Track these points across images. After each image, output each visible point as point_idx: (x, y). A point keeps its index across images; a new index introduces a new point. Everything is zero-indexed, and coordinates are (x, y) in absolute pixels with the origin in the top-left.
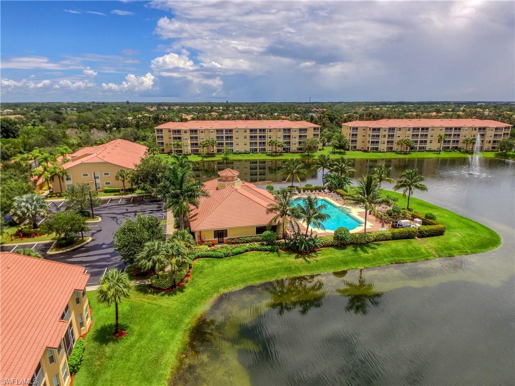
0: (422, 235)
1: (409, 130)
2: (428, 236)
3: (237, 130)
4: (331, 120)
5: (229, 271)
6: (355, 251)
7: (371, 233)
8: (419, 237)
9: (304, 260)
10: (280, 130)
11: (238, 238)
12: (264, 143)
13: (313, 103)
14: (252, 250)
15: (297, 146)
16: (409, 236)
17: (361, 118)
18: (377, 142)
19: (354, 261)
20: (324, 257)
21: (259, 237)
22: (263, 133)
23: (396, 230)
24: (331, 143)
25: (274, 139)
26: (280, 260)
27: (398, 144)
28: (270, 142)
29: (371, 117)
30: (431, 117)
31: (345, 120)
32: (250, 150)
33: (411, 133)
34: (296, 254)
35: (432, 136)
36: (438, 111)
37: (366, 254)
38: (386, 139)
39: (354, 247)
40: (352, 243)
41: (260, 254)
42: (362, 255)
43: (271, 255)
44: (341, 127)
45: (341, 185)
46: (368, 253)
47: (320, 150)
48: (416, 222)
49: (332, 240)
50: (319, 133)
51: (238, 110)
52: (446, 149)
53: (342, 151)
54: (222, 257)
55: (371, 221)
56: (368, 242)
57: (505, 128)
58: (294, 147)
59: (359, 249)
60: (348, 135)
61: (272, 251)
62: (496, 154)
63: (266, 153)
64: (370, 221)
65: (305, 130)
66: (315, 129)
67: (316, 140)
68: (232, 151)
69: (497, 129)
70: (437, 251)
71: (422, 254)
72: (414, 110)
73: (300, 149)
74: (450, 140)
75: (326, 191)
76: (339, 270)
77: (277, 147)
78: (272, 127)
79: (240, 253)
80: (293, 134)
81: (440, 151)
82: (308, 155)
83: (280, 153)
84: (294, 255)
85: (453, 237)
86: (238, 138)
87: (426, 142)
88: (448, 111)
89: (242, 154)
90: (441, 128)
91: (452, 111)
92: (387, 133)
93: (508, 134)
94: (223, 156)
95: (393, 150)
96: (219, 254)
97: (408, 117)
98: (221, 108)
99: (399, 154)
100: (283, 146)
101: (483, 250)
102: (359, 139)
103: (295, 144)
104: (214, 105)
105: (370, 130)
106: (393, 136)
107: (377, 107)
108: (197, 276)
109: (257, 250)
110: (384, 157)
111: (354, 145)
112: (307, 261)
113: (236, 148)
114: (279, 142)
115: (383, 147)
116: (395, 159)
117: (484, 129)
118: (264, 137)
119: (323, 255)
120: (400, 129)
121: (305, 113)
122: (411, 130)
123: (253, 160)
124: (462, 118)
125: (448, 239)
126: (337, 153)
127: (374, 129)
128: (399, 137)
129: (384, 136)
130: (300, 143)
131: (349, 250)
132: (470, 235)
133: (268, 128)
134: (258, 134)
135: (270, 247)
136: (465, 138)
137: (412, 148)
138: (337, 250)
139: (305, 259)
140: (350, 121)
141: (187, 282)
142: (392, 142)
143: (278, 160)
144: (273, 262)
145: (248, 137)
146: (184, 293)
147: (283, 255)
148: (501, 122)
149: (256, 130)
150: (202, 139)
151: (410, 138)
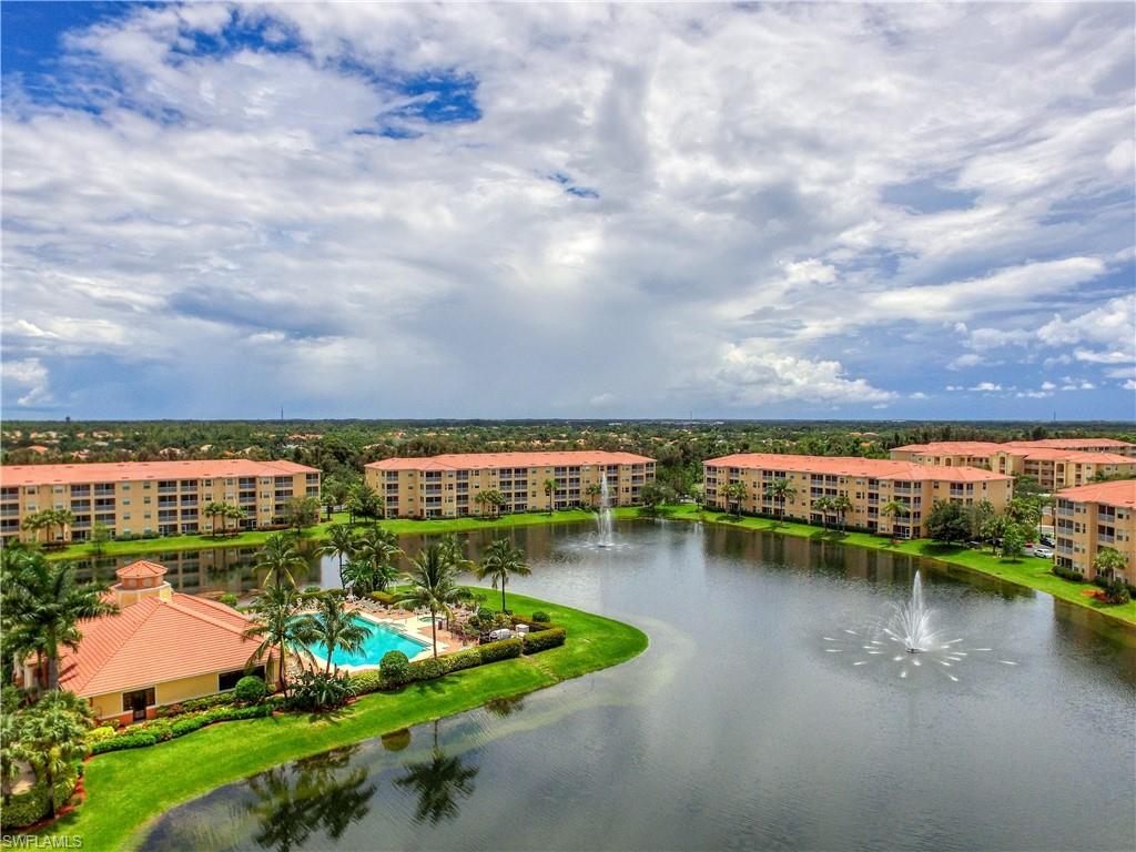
0: (531, 648)
1: (494, 474)
2: (540, 650)
3: (126, 485)
4: (341, 456)
5: (173, 766)
6: (422, 691)
7: (445, 656)
8: (526, 653)
9: (328, 724)
10: (230, 481)
11: (181, 704)
12: (194, 512)
13: (291, 422)
14: (217, 720)
15: (272, 514)
16: (509, 653)
17: (402, 452)
18: (439, 499)
19: (421, 710)
20: (367, 710)
21: (226, 694)
22: (192, 490)
23: (487, 647)
24: (343, 507)
25: (217, 501)
26: (279, 730)
27: (477, 501)
28: (209, 509)
29: (422, 450)
30: (531, 449)
31: (370, 457)
32: (160, 530)
33: (497, 479)
34: (311, 715)
35: (534, 484)
36: (544, 439)
37: (441, 695)
38: (454, 493)
39: (418, 685)
40: (415, 681)
41: (237, 725)
42: (435, 697)
43: (258, 724)
44: (362, 471)
45: (378, 584)
46: (444, 692)
47: (323, 521)
48: (520, 630)
49: (377, 678)
50: (319, 485)
51: (105, 439)
52: (561, 506)
53: (369, 520)
54: (151, 744)
55: (444, 640)
56: (442, 675)
57: (647, 465)
58: (265, 517)
59: (428, 688)
60: (380, 486)
61: (259, 715)
62: (640, 510)
63: (200, 534)
64: (441, 640)
65: (289, 479)
66: (309, 476)
67: (312, 500)
68: (114, 533)
69: (634, 467)
70: (554, 671)
71: (533, 678)
72: (502, 436)
73: (279, 521)
74: (566, 488)
75: (351, 597)
76: (396, 730)
77: (226, 518)
78: (213, 476)
79: (191, 730)
80: (260, 488)
81: (551, 510)
82: (299, 533)
83: (234, 531)
84: (307, 717)
85: (578, 646)
86: (128, 503)
87: (525, 494)
88: (561, 438)
89: (138, 538)
90: (547, 469)
91: (567, 438)
92: (454, 481)
93: (652, 475)
94: (89, 546)
95: (470, 513)
96: (144, 738)
97: (489, 450)
98: (54, 434)
99: (480, 520)
100: (240, 516)
101: (623, 658)
102: (402, 493)
103: (267, 510)
104: (30, 428)
105: (422, 475)
106: (466, 485)
107: (430, 430)
108: (101, 788)
109: (228, 718)
110: (454, 528)
111: (393, 507)
112: (334, 722)
113: (122, 528)
114: (229, 508)
115: (450, 508)
116: (475, 530)
117: (616, 467)
118: (194, 497)
119: (363, 709)
120: (477, 473)
121: (276, 443)
122: (498, 472)
123: (166, 551)
124: (581, 449)
125: (572, 649)
126: (360, 524)
127: (429, 474)
128: (477, 487)
129: (451, 487)
130: (278, 507)
131: (411, 693)
132: (603, 639)
133: (202, 477)
134: (179, 493)
135: (254, 709)
136: (588, 486)
137: (502, 508)
138: (386, 696)
139: (329, 720)
140: (380, 459)
141: (79, 802)
142: (466, 497)
143: (228, 547)
144: (265, 735)
145: (155, 501)
146: (77, 825)
147: (285, 719)
148: (643, 455)
149: (173, 483)
150: (30, 509)
151: (497, 489)
